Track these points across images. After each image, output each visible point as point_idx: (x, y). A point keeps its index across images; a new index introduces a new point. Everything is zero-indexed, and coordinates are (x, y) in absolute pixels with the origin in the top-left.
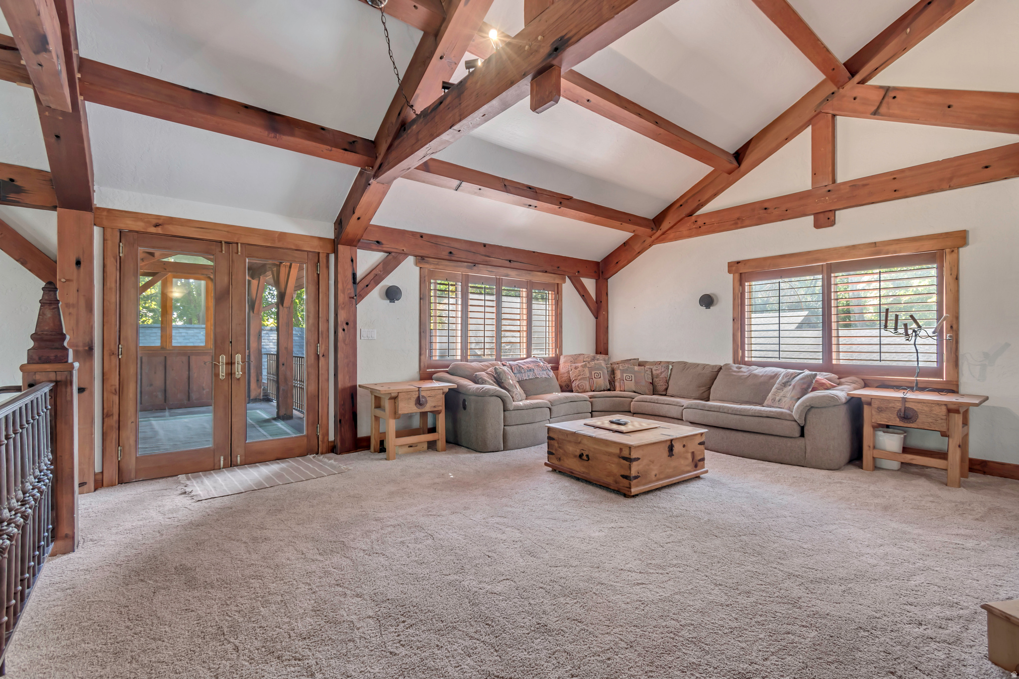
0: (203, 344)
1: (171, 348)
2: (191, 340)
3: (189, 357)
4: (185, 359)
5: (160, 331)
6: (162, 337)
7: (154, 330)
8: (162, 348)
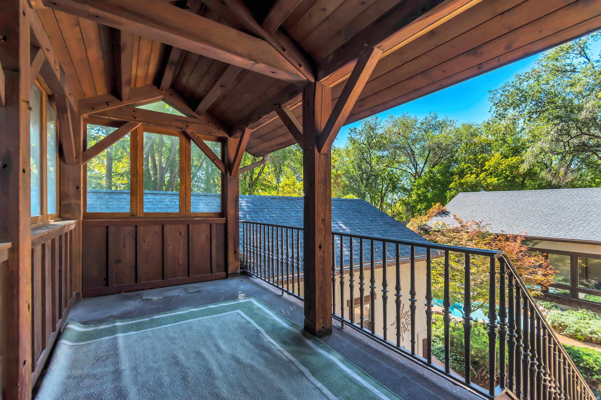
0: (177, 211)
1: (142, 216)
2: (159, 206)
3: (163, 226)
4: (158, 228)
5: (129, 197)
6: (131, 201)
7: (125, 196)
8: (132, 215)
